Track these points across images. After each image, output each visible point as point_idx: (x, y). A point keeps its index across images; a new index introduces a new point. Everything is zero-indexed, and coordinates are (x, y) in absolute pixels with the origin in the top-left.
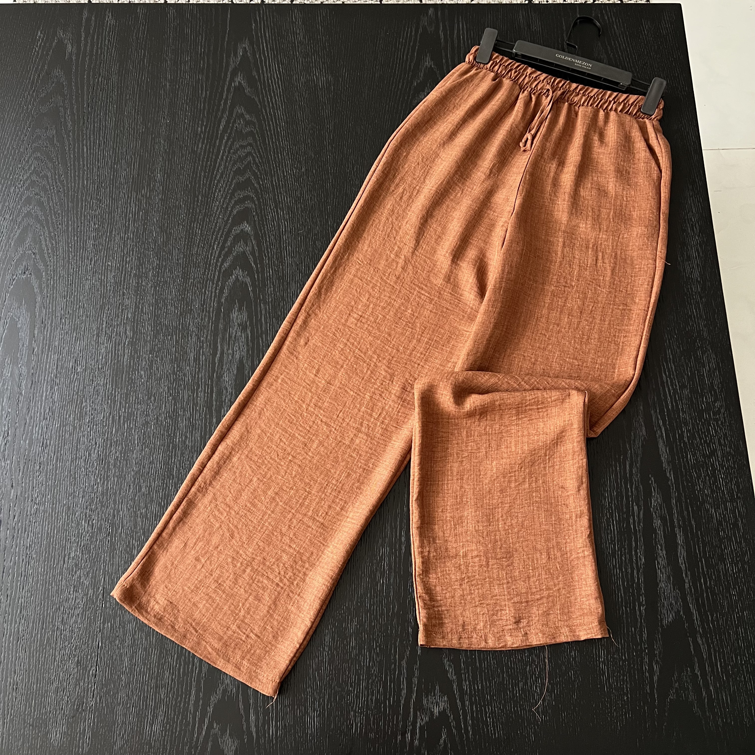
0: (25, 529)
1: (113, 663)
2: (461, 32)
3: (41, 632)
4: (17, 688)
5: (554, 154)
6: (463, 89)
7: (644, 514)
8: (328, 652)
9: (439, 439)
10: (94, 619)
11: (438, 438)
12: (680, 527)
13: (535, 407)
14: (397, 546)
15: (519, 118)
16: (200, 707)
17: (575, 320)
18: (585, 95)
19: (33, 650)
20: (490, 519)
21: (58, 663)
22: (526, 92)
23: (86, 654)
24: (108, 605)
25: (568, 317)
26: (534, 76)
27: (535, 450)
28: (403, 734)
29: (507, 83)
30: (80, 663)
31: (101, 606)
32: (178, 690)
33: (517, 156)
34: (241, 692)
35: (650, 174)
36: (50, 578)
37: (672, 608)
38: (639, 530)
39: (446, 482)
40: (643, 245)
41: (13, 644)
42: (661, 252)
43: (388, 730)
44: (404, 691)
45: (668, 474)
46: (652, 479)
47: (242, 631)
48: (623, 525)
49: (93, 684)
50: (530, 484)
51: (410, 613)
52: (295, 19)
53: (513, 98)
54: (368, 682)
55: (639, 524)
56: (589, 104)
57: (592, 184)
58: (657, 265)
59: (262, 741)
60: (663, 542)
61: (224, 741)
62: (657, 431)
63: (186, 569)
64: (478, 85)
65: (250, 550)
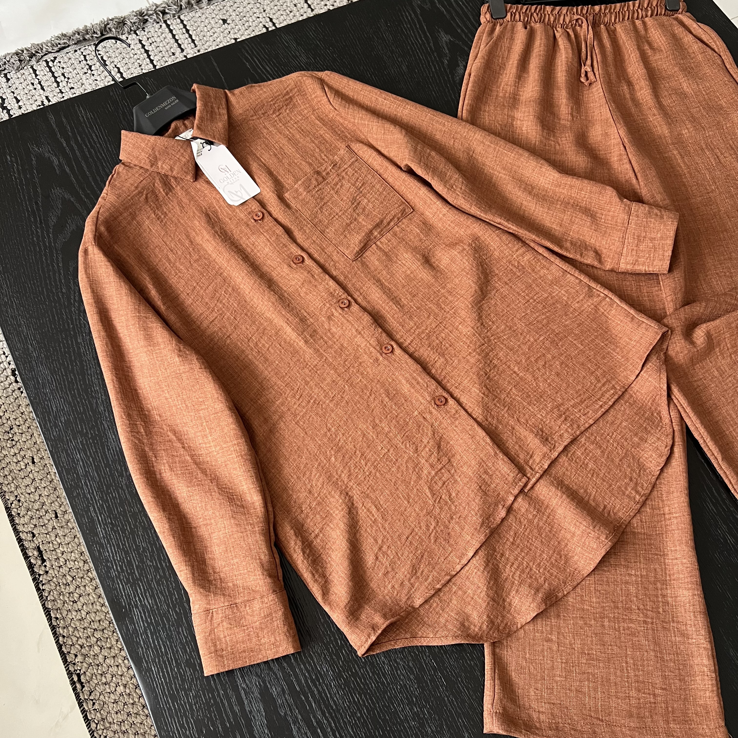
6: (499, 47)
18: (612, 13)
22: (558, 29)
26: (556, 12)
29: (538, 26)
33: (586, 92)
35: (713, 61)
47: (645, 693)
53: (552, 39)
56: (621, 20)
57: (667, 91)
63: (544, 657)
64: (512, 39)
65: (594, 600)
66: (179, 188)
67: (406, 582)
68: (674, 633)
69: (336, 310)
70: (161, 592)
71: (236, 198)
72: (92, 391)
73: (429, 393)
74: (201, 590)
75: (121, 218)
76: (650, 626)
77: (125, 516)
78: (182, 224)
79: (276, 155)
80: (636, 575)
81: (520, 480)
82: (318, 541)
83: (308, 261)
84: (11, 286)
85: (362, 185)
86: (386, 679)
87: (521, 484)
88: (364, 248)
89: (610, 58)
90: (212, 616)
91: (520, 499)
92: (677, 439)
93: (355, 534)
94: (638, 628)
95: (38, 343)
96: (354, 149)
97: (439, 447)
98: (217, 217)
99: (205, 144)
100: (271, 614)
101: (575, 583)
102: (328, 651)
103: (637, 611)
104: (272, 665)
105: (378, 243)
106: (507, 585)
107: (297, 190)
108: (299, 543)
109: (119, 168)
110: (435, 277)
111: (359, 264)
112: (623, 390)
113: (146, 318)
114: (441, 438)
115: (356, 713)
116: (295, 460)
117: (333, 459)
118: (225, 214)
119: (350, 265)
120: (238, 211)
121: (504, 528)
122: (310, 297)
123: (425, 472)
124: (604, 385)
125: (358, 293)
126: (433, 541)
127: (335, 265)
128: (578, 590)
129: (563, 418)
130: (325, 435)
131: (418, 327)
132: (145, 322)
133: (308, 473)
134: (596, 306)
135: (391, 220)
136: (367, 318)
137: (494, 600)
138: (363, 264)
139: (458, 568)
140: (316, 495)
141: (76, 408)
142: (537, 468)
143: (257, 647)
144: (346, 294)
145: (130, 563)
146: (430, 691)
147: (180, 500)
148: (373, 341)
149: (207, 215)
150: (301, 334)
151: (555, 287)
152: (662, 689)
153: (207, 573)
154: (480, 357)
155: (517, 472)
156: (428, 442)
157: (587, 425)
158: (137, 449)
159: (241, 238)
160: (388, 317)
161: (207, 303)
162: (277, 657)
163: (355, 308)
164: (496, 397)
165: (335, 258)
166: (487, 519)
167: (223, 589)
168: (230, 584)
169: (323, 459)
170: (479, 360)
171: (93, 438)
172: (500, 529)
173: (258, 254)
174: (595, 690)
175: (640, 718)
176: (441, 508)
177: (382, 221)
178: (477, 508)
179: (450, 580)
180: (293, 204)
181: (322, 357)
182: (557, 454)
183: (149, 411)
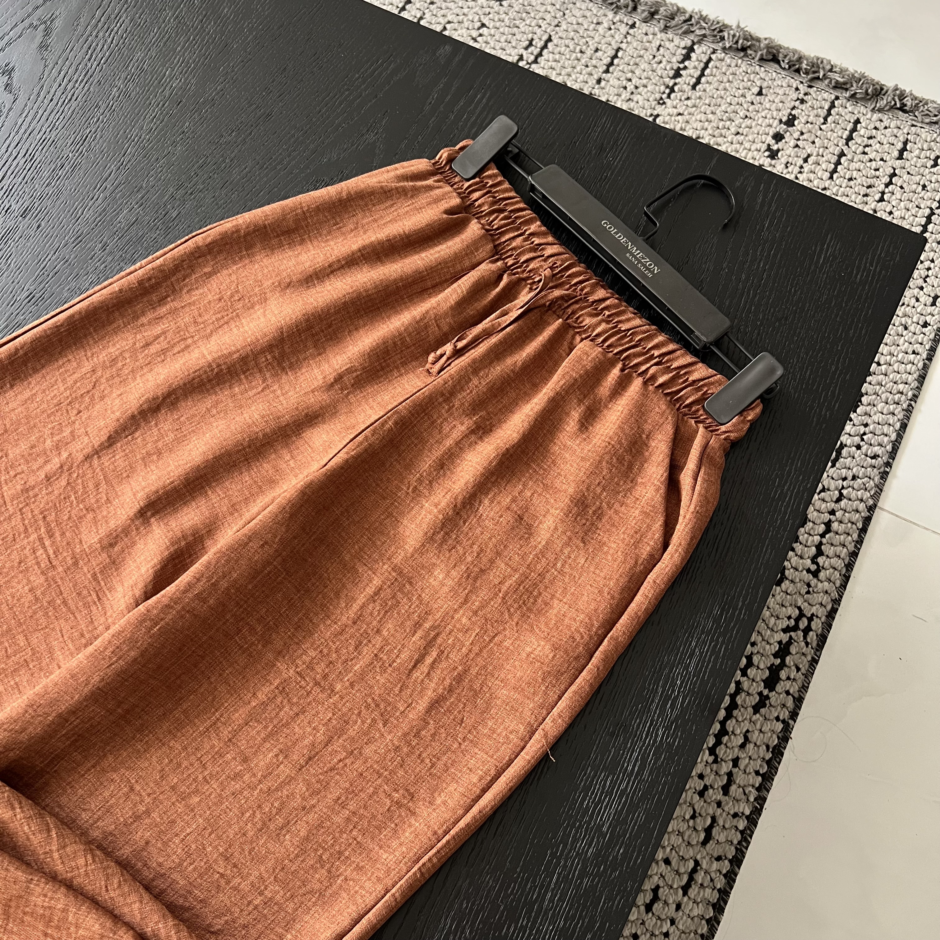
5: (476, 406)
6: (392, 202)
33: (409, 374)
35: (640, 541)
56: (606, 343)
64: (418, 209)
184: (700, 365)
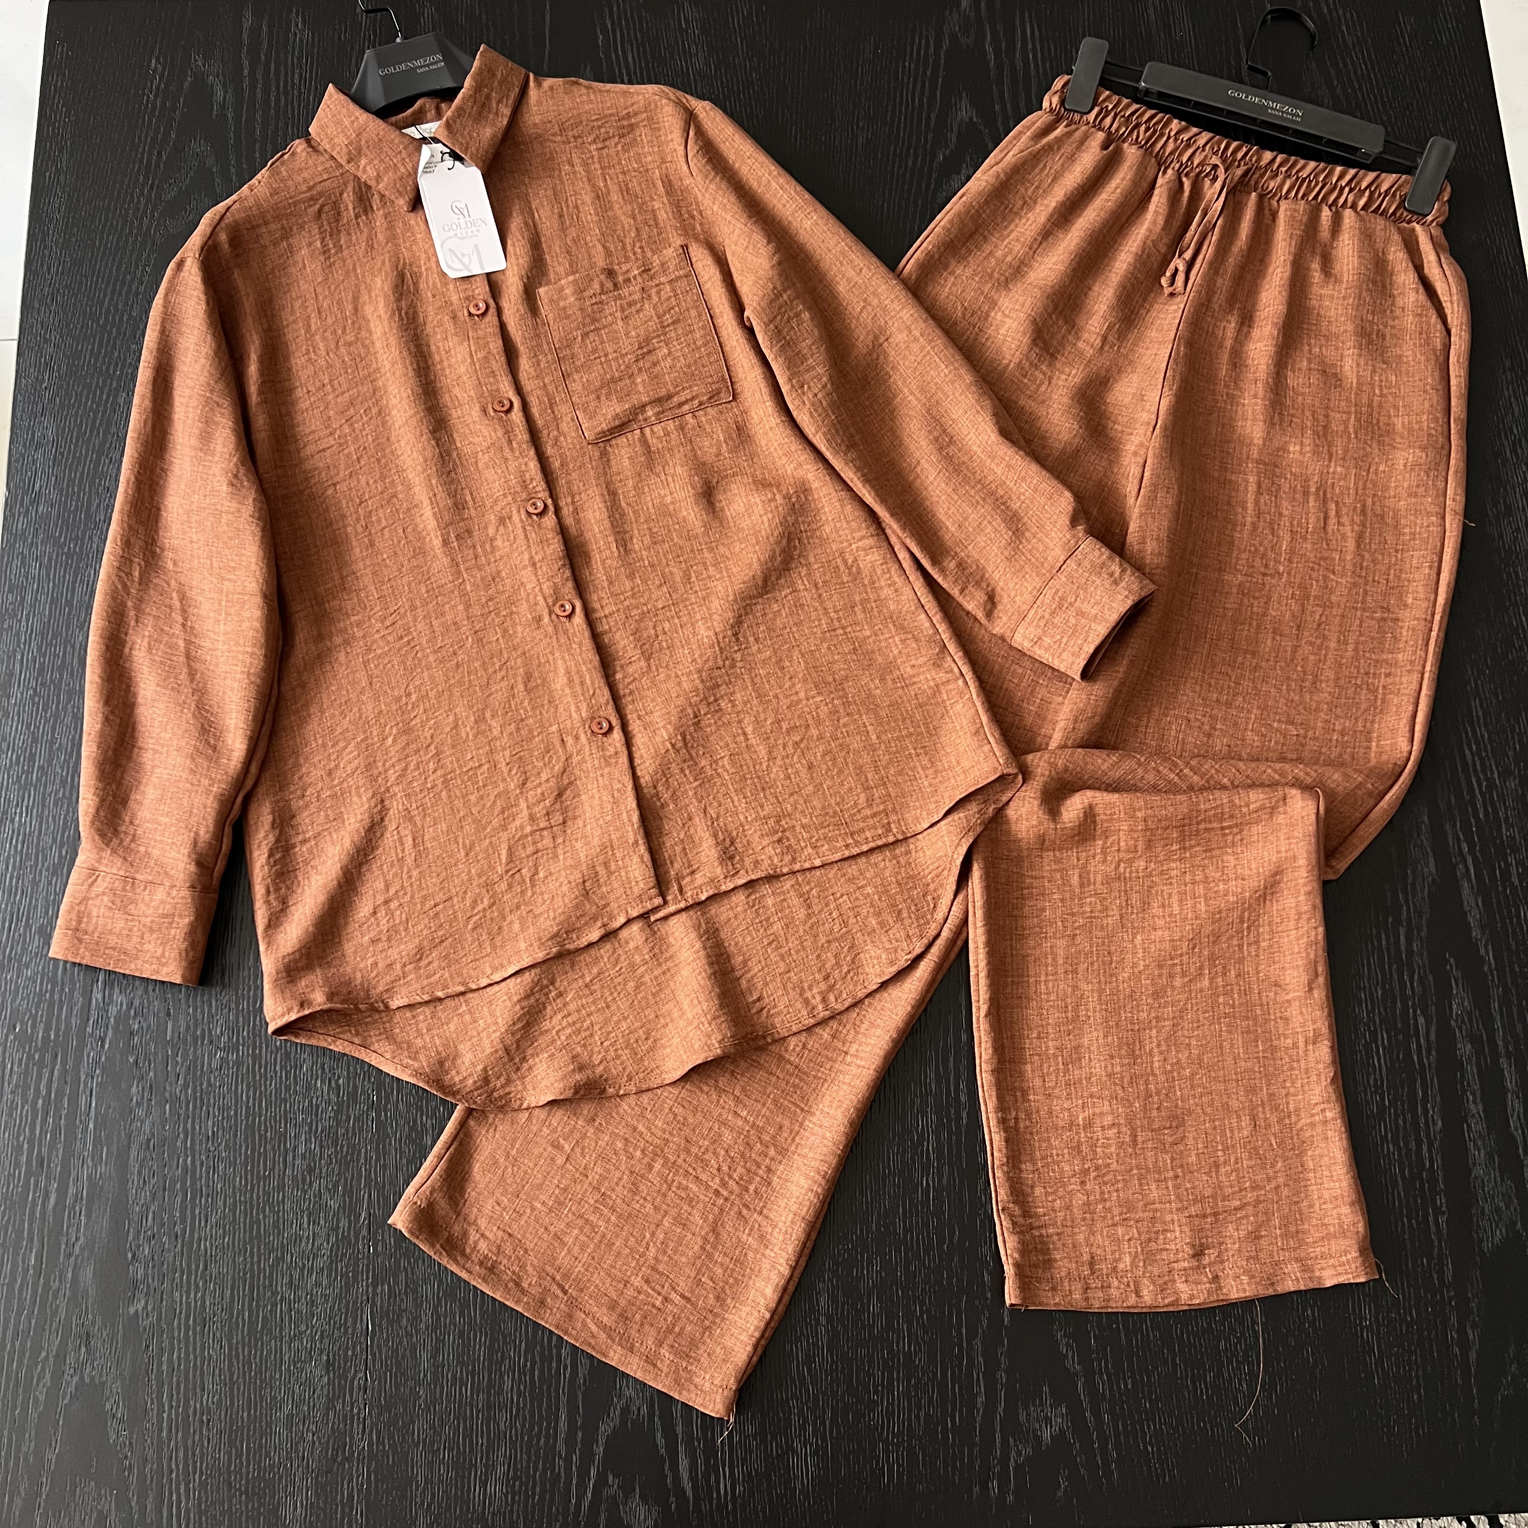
0: (202, 1100)
1: (398, 1364)
2: (1030, 46)
3: (250, 1305)
4: (209, 1421)
5: (1231, 300)
6: (1041, 165)
7: (1437, 1031)
8: (826, 1327)
9: (1026, 892)
10: (355, 1278)
11: (1022, 889)
12: (1509, 1055)
13: (1215, 825)
14: (953, 1111)
15: (1158, 228)
16: (579, 1445)
17: (1288, 644)
18: (1289, 176)
19: (237, 1343)
20: (1134, 1052)
21: (289, 1366)
22: (1170, 171)
23: (343, 1347)
24: (380, 1249)
25: (1274, 639)
26: (1185, 136)
27: (1220, 912)
28: (984, 1485)
29: (1131, 153)
30: (333, 1364)
31: (366, 1250)
32: (532, 1415)
33: (1156, 306)
34: (657, 1413)
35: (1428, 338)
36: (258, 1198)
37: (1500, 1218)
38: (1429, 1064)
39: (1043, 978)
40: (1418, 486)
41: (195, 1334)
42: (1454, 500)
43: (953, 1476)
44: (981, 1400)
45: (1482, 951)
46: (1452, 960)
47: (653, 1290)
48: (1398, 1055)
49: (362, 1406)
50: (1212, 980)
51: (986, 1244)
52: (687, 21)
53: (1145, 185)
54: (909, 1382)
55: (1429, 1053)
56: (1300, 195)
57: (1309, 361)
58: (1448, 526)
59: (704, 1507)
60: (1477, 1087)
61: (631, 1509)
62: (1457, 864)
63: (536, 1165)
64: (1072, 158)
65: (659, 1123)
66: (381, 212)
67: (398, 966)
68: (751, 1230)
69: (519, 511)
70: (54, 817)
71: (458, 265)
72: (99, 484)
73: (590, 707)
74: (97, 837)
75: (263, 229)
76: (721, 1201)
77: (58, 688)
78: (357, 276)
79: (561, 216)
80: (746, 1120)
81: (651, 899)
82: (304, 849)
83: (517, 415)
84: (62, 274)
85: (673, 323)
86: (296, 1083)
87: (649, 906)
88: (620, 428)
89: (1232, 262)
90: (96, 880)
91: (635, 927)
92: (935, 950)
93: (361, 865)
94: (702, 1197)
95: (60, 378)
96: (692, 255)
97: (560, 795)
98: (416, 284)
99: (447, 156)
100: (173, 915)
101: (644, 1087)
102: (237, 1007)
103: (715, 1172)
104: (150, 988)
105: (647, 431)
106: (542, 1041)
107: (562, 289)
108: (271, 838)
109: (299, 145)
110: (707, 526)
111: (597, 454)
112: (900, 837)
113: (218, 404)
114: (571, 783)
115: (229, 1108)
116: (333, 716)
117: (390, 740)
118: (431, 283)
119: (581, 448)
120: (451, 286)
121: (586, 957)
122: (489, 474)
123: (518, 823)
124: (874, 815)
125: (569, 500)
126: (470, 927)
127: (556, 440)
128: (645, 1098)
129: (776, 838)
130: (398, 699)
131: (633, 596)
132: (212, 410)
133: (342, 744)
134: (937, 686)
135: (687, 401)
136: (555, 546)
137: (507, 1050)
138: (604, 454)
139: (484, 982)
140: (336, 782)
141: (66, 501)
142: (689, 894)
143: (134, 952)
144: (547, 494)
145: (32, 757)
146: (347, 1130)
147: (140, 700)
148: (547, 588)
149: (401, 276)
150: (444, 527)
151: (891, 625)
152: (682, 1296)
153: (120, 819)
154: (701, 686)
155: (652, 884)
156: (547, 781)
157: (807, 865)
158: (114, 598)
159: (436, 333)
160: (596, 559)
161: (329, 418)
162: (154, 977)
163: (550, 520)
164: (692, 758)
165: (564, 426)
166: (566, 933)
167: (128, 849)
168: (142, 849)
169: (375, 733)
170: (697, 690)
171: (69, 555)
172: (580, 955)
173: (448, 371)
174: (583, 1248)
175: (624, 1318)
176: (510, 886)
177: (669, 397)
178: (560, 911)
179: (463, 994)
180: (545, 309)
181: (458, 578)
182: (732, 886)
183: (163, 550)
184: (1383, 175)
